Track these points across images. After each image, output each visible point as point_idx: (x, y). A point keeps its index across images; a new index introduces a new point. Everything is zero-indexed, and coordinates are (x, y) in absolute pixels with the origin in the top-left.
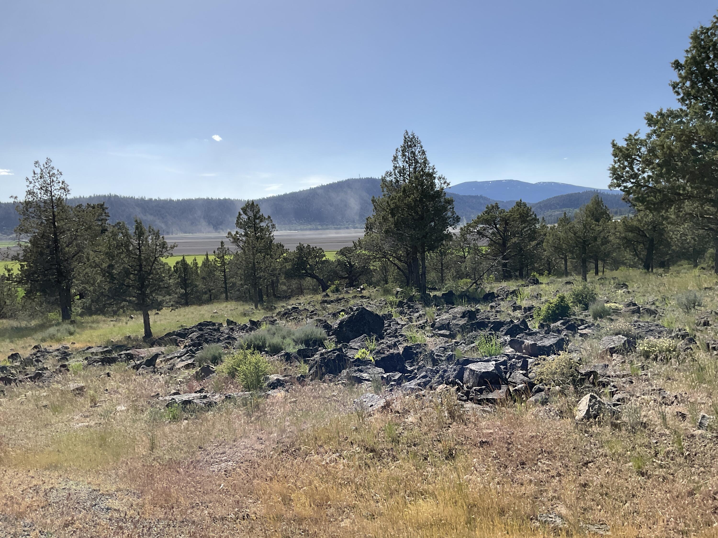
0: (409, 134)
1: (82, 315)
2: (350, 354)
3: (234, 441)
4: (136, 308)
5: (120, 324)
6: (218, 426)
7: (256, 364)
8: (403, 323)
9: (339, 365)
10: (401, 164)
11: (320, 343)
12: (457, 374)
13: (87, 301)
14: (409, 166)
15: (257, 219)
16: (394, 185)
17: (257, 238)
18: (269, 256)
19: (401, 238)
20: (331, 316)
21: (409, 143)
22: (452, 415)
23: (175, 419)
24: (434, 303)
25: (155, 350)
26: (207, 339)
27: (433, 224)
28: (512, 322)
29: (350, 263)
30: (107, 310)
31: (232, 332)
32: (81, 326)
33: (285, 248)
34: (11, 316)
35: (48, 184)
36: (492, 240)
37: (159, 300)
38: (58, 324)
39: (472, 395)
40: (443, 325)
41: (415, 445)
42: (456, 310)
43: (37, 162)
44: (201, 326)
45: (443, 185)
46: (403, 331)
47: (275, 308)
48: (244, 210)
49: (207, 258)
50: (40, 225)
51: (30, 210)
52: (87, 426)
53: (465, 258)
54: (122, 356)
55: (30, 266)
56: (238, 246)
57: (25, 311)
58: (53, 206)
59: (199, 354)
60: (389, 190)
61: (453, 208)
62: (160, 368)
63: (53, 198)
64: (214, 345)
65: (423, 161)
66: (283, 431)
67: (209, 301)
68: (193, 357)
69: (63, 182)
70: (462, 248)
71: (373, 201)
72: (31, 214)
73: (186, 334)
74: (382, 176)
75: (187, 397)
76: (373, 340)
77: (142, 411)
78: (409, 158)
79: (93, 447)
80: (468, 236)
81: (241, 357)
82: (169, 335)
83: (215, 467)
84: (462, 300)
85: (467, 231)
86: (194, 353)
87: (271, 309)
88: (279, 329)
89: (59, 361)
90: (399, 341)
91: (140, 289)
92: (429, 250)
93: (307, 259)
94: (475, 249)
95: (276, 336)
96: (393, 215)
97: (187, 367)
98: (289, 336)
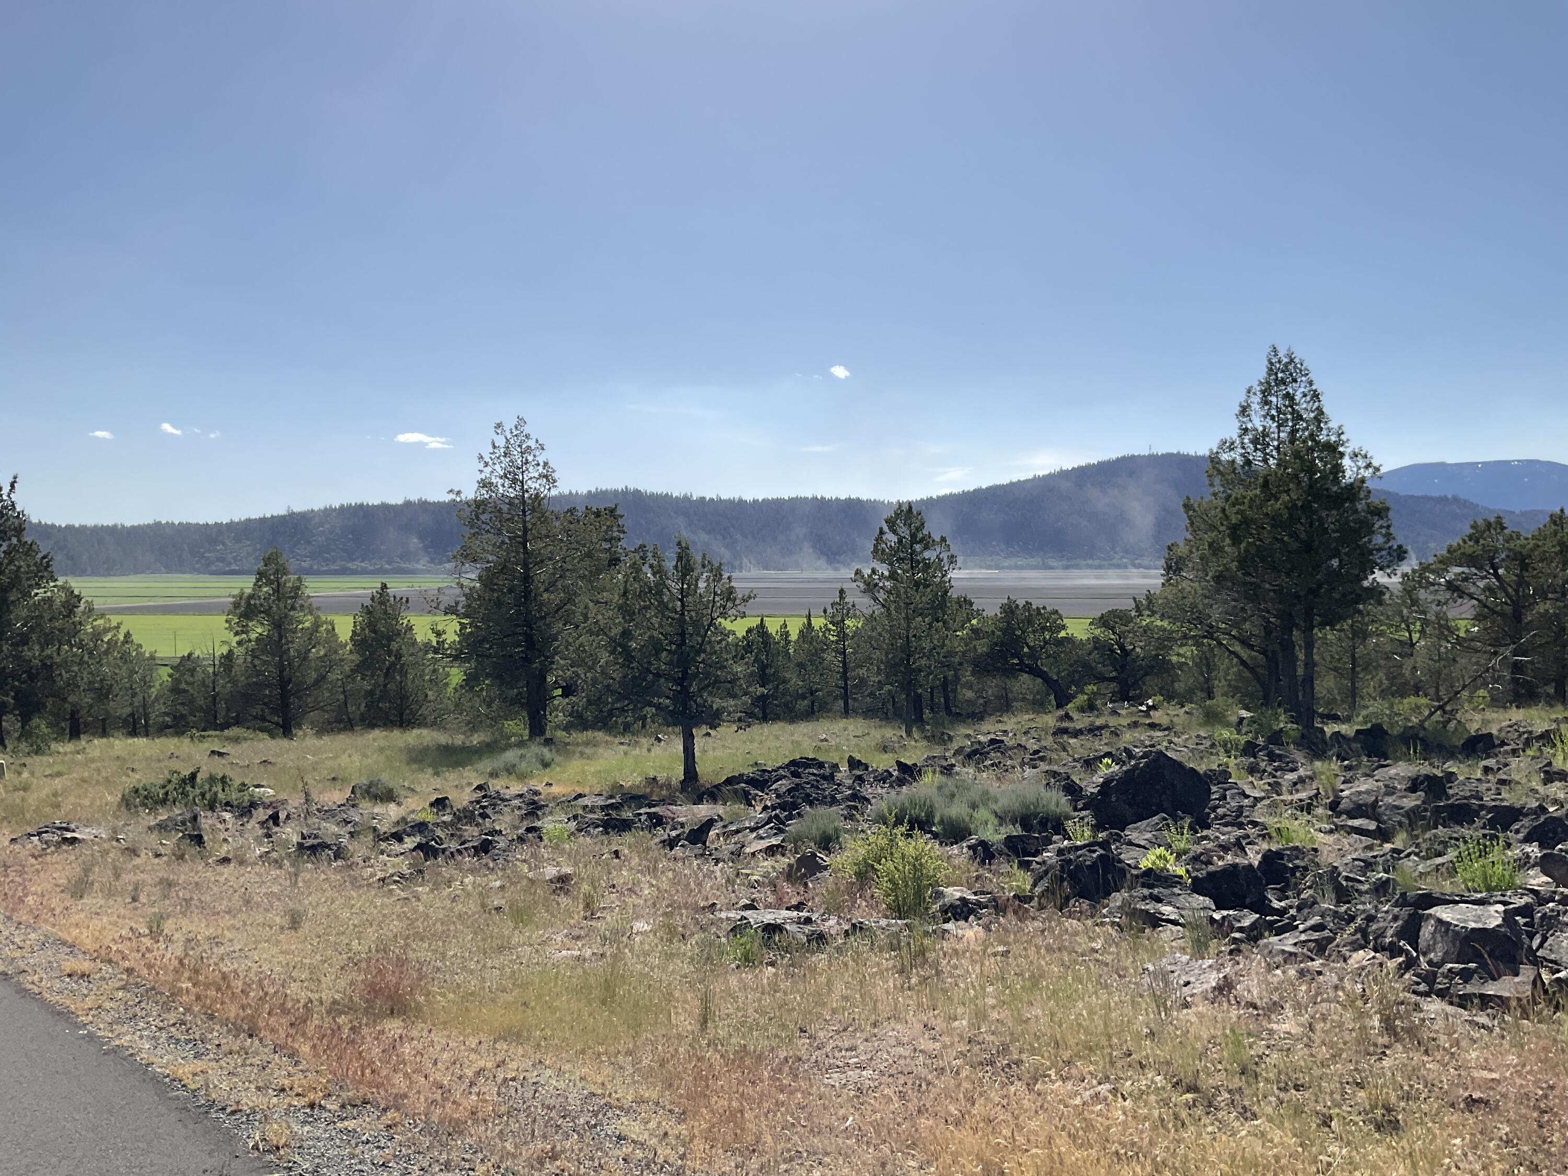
0: (1281, 355)
1: (567, 728)
2: (1128, 856)
3: (875, 1025)
4: (670, 719)
5: (637, 751)
6: (839, 988)
7: (916, 859)
8: (1257, 794)
9: (1106, 880)
10: (1257, 422)
11: (1057, 825)
12: (1402, 927)
13: (579, 700)
14: (1278, 427)
15: (917, 543)
16: (1239, 470)
17: (917, 584)
18: (940, 624)
19: (1253, 594)
20: (1079, 765)
21: (1280, 375)
22: (1388, 1026)
23: (748, 960)
24: (1335, 750)
25: (704, 810)
26: (808, 795)
27: (1335, 563)
28: (1542, 809)
29: (1122, 648)
30: (616, 722)
31: (860, 785)
32: (564, 749)
33: (974, 607)
34: (434, 724)
35: (518, 468)
36: (1485, 606)
37: (715, 707)
38: (521, 744)
39: (1441, 983)
40: (1360, 806)
41: (1297, 1088)
42: (1392, 771)
43: (499, 426)
44: (796, 766)
45: (1362, 471)
46: (1256, 814)
47: (951, 739)
48: (891, 523)
49: (809, 623)
50: (499, 547)
51: (483, 517)
52: (578, 958)
53: (1412, 645)
54: (643, 818)
55: (476, 627)
56: (875, 599)
57: (461, 714)
58: (524, 511)
59: (793, 826)
60: (1227, 483)
61: (1388, 527)
62: (716, 849)
63: (526, 495)
64: (822, 810)
65: (1312, 415)
66: (980, 1016)
67: (810, 714)
68: (781, 831)
69: (546, 464)
70: (1404, 620)
71: (1187, 507)
72: (484, 526)
73: (766, 781)
74: (1211, 450)
75: (773, 916)
76: (1182, 828)
77: (683, 936)
78: (1279, 412)
79: (589, 1003)
80: (1422, 594)
81: (883, 842)
82: (729, 781)
83: (835, 1078)
84: (1409, 749)
85: (1420, 583)
86: (784, 824)
87: (944, 740)
88: (963, 787)
89: (522, 818)
90: (1248, 836)
91: (680, 682)
92: (1322, 625)
93: (1023, 632)
94: (1441, 626)
95: (956, 800)
96: (1236, 541)
97: (771, 851)
98: (985, 804)
